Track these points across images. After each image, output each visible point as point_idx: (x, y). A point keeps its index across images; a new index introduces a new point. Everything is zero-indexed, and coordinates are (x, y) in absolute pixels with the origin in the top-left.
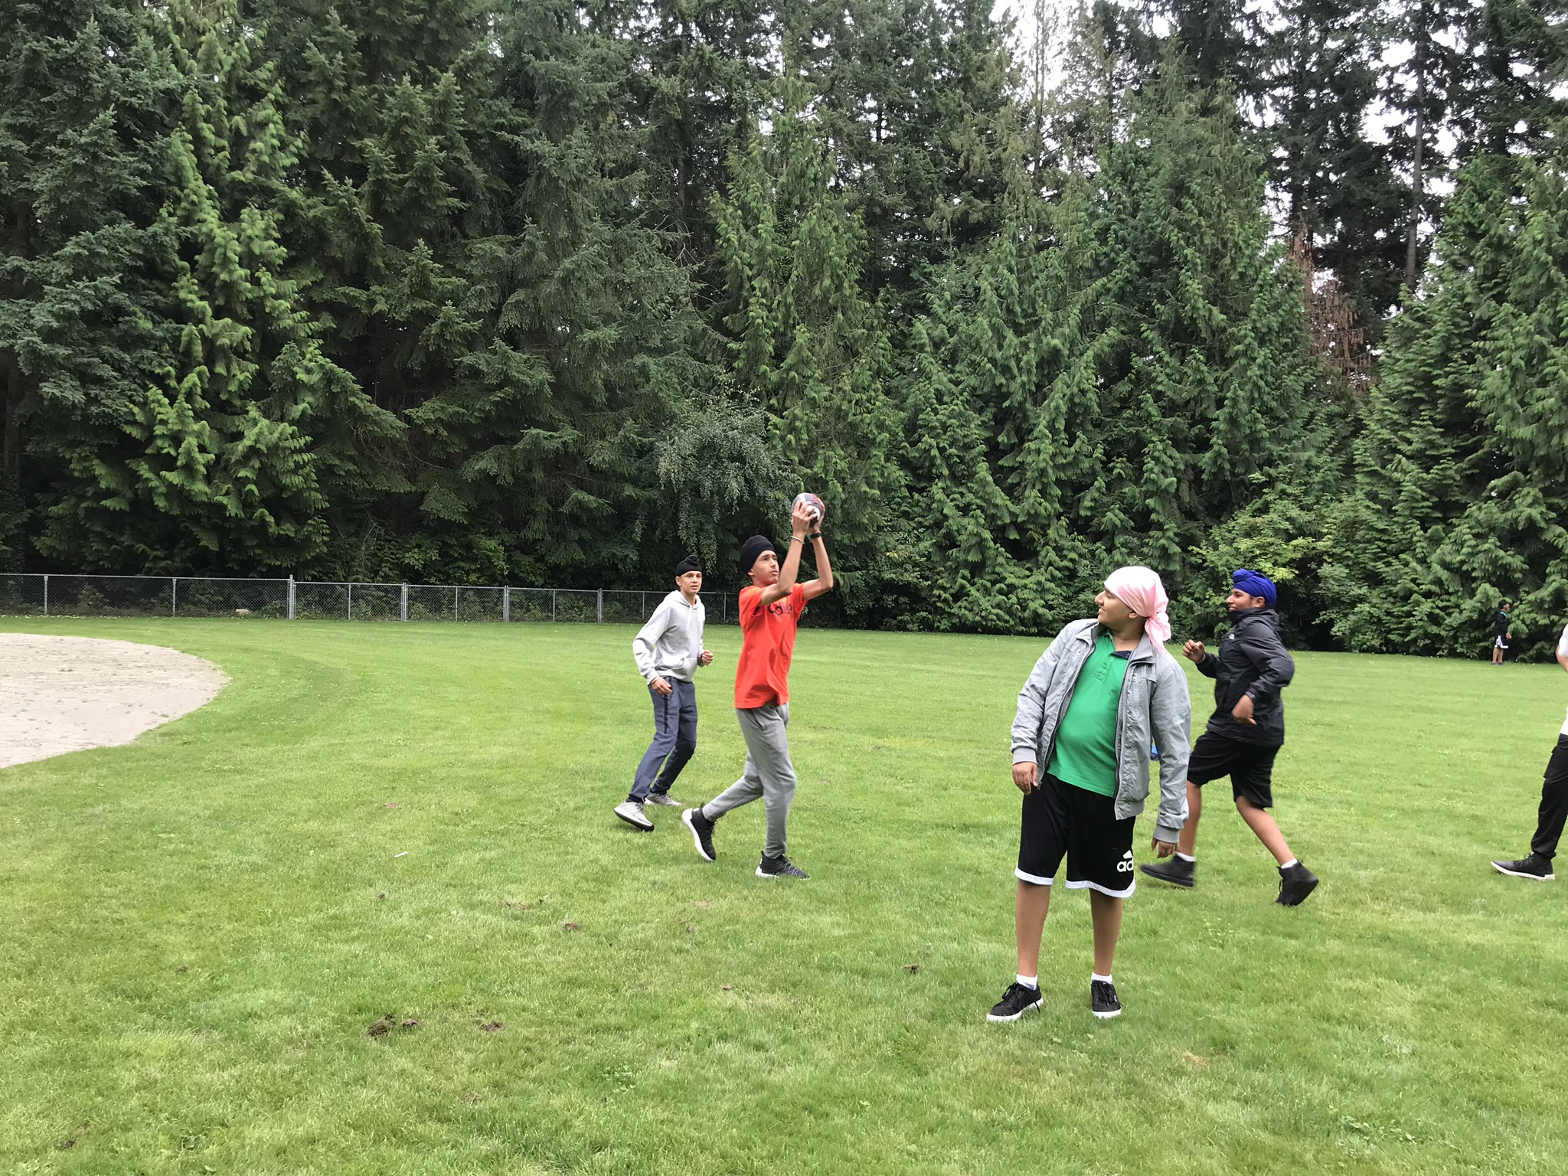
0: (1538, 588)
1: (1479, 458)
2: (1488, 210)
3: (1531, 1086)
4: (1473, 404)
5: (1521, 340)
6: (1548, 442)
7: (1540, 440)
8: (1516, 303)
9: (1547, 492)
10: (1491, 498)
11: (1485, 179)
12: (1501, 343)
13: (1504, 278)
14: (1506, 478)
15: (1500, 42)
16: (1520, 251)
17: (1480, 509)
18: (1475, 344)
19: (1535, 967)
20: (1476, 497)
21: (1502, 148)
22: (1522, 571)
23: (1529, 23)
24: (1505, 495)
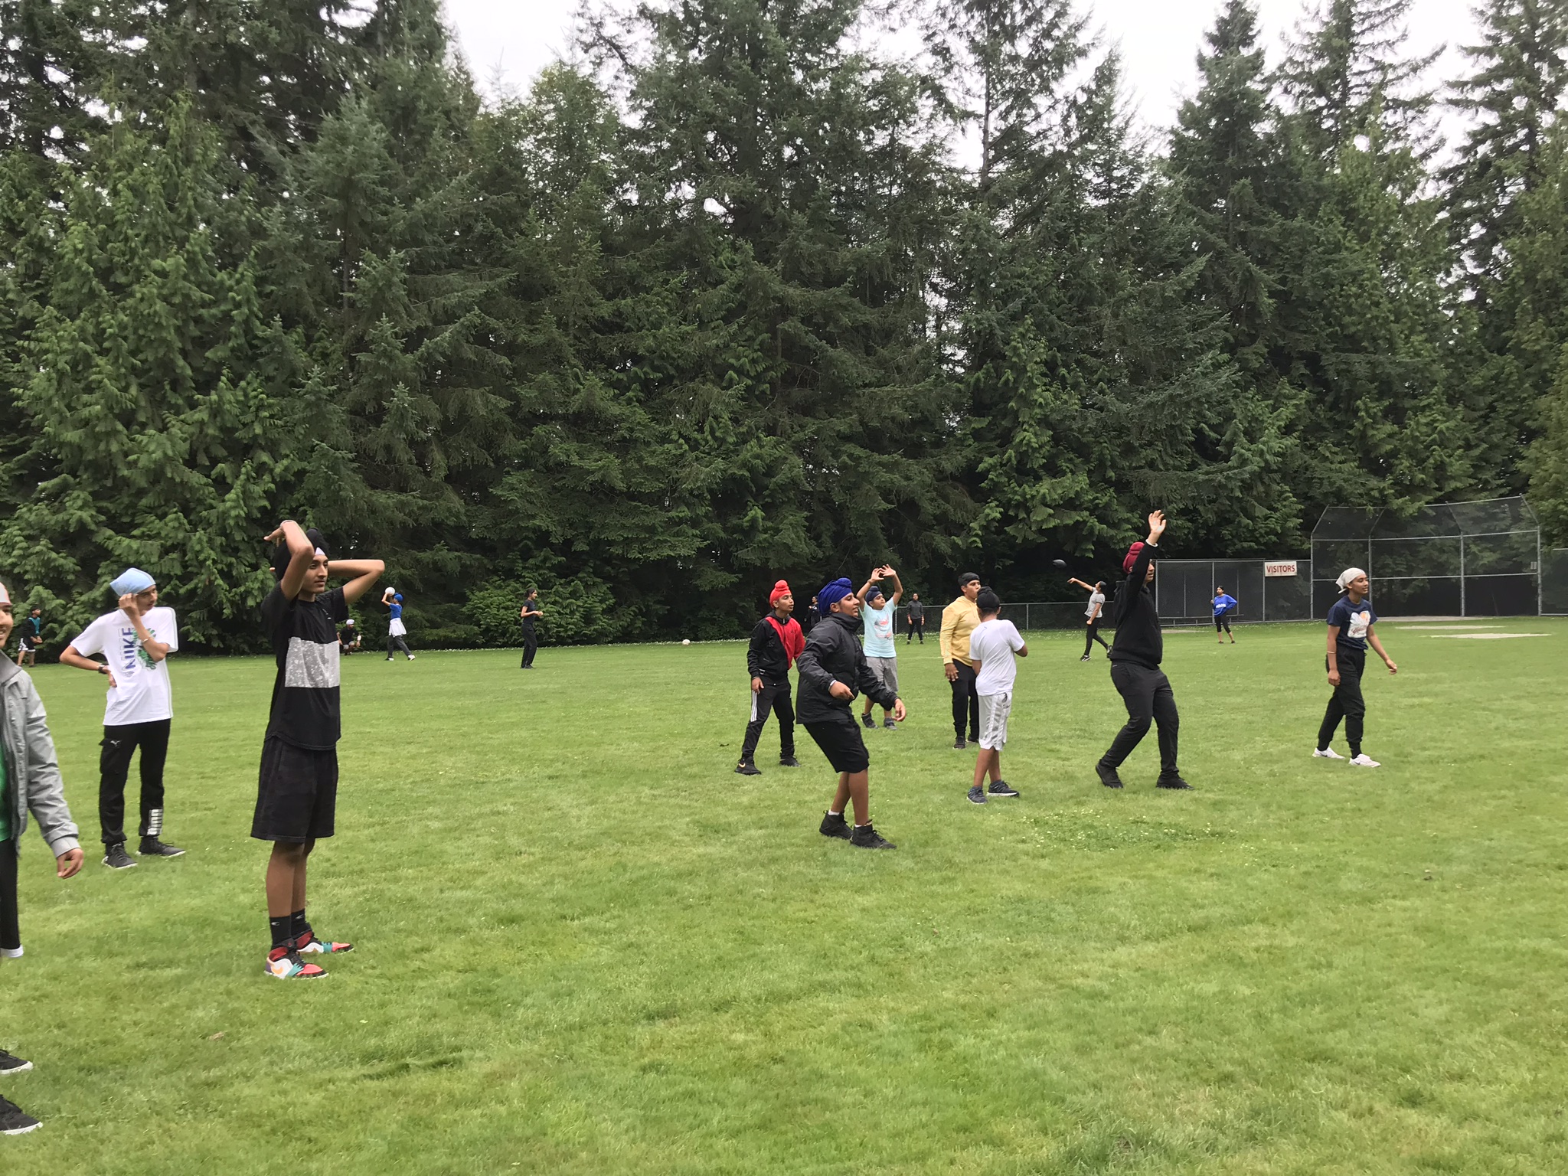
0: (91, 588)
1: (28, 459)
2: (28, 210)
3: (134, 1039)
4: (20, 403)
5: (65, 345)
6: (96, 447)
7: (88, 444)
8: (58, 307)
9: (95, 495)
10: (41, 500)
11: (24, 177)
12: (46, 345)
13: (46, 280)
14: (56, 481)
15: (35, 41)
16: (62, 257)
17: (30, 510)
18: (20, 343)
19: (123, 938)
20: (26, 498)
21: (39, 150)
22: (74, 572)
23: (65, 33)
24: (56, 497)
